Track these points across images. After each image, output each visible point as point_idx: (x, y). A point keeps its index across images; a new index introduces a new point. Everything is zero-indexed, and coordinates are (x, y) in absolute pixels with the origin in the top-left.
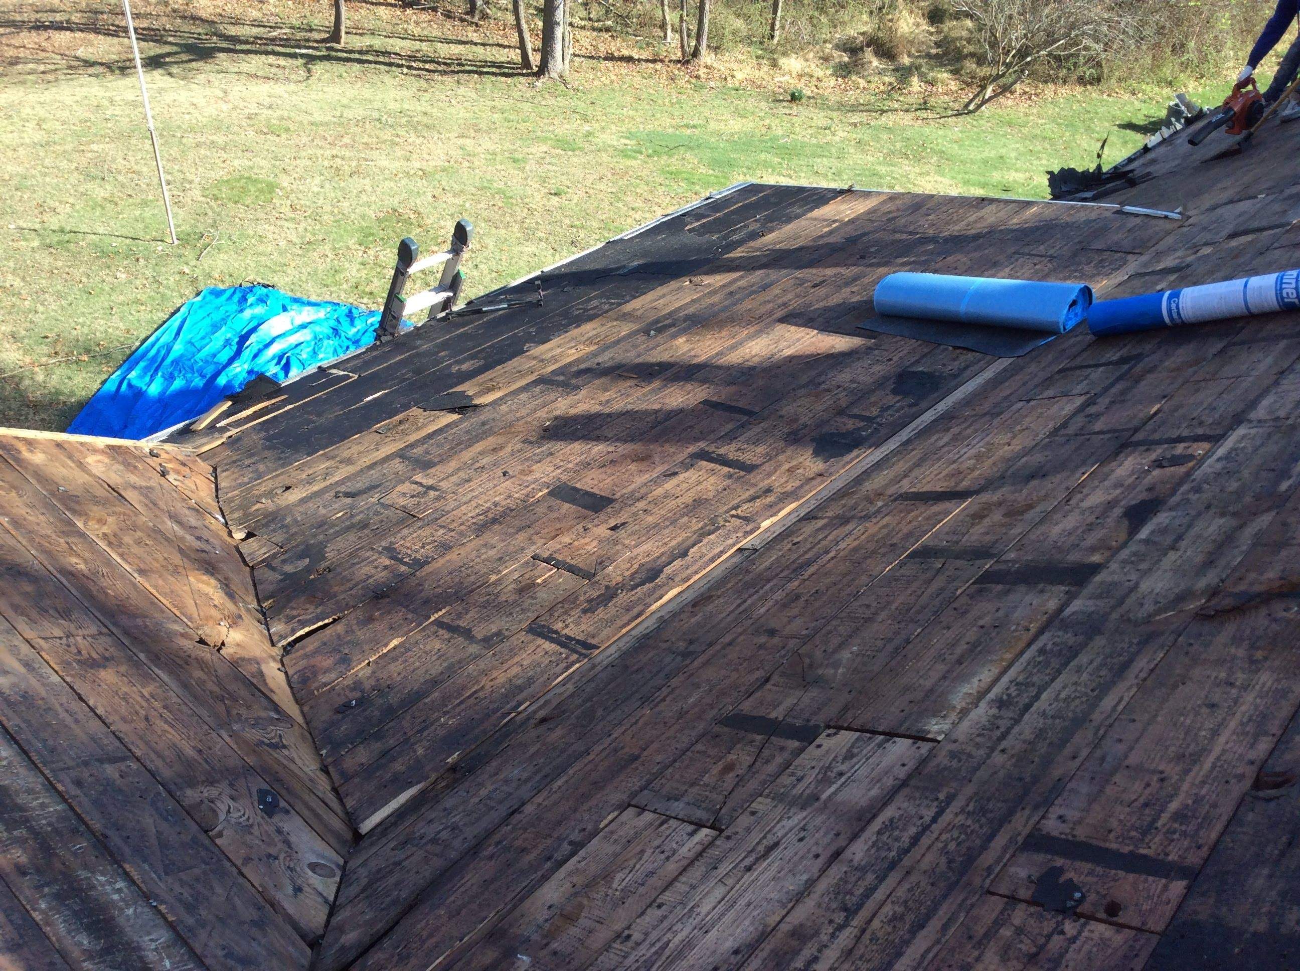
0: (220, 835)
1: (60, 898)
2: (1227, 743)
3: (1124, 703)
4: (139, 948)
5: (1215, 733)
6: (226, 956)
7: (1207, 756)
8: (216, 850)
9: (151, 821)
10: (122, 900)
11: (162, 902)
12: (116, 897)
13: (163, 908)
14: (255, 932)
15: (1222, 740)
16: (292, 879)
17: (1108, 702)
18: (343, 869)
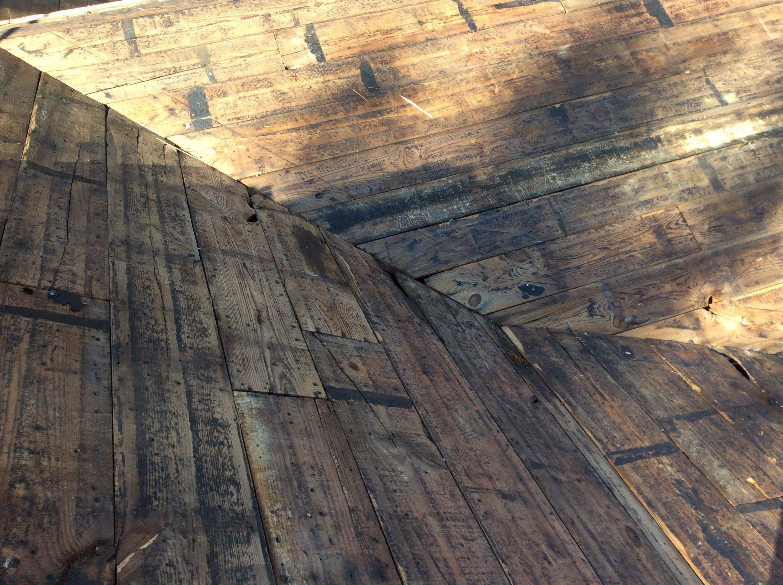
0: (501, 259)
1: (454, 187)
2: (9, 393)
3: (116, 427)
4: (421, 208)
5: (22, 402)
6: (415, 240)
7: (19, 383)
8: (490, 254)
9: (512, 231)
10: (453, 210)
11: (452, 224)
12: (455, 207)
13: (448, 223)
14: (430, 256)
15: (14, 396)
16: (467, 283)
17: (130, 427)
18: (477, 312)
